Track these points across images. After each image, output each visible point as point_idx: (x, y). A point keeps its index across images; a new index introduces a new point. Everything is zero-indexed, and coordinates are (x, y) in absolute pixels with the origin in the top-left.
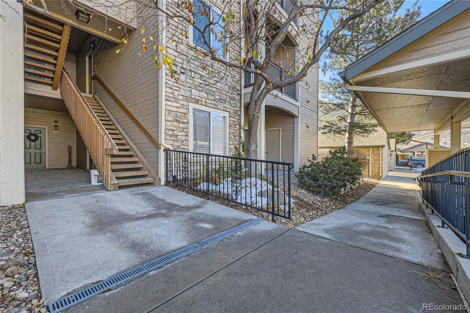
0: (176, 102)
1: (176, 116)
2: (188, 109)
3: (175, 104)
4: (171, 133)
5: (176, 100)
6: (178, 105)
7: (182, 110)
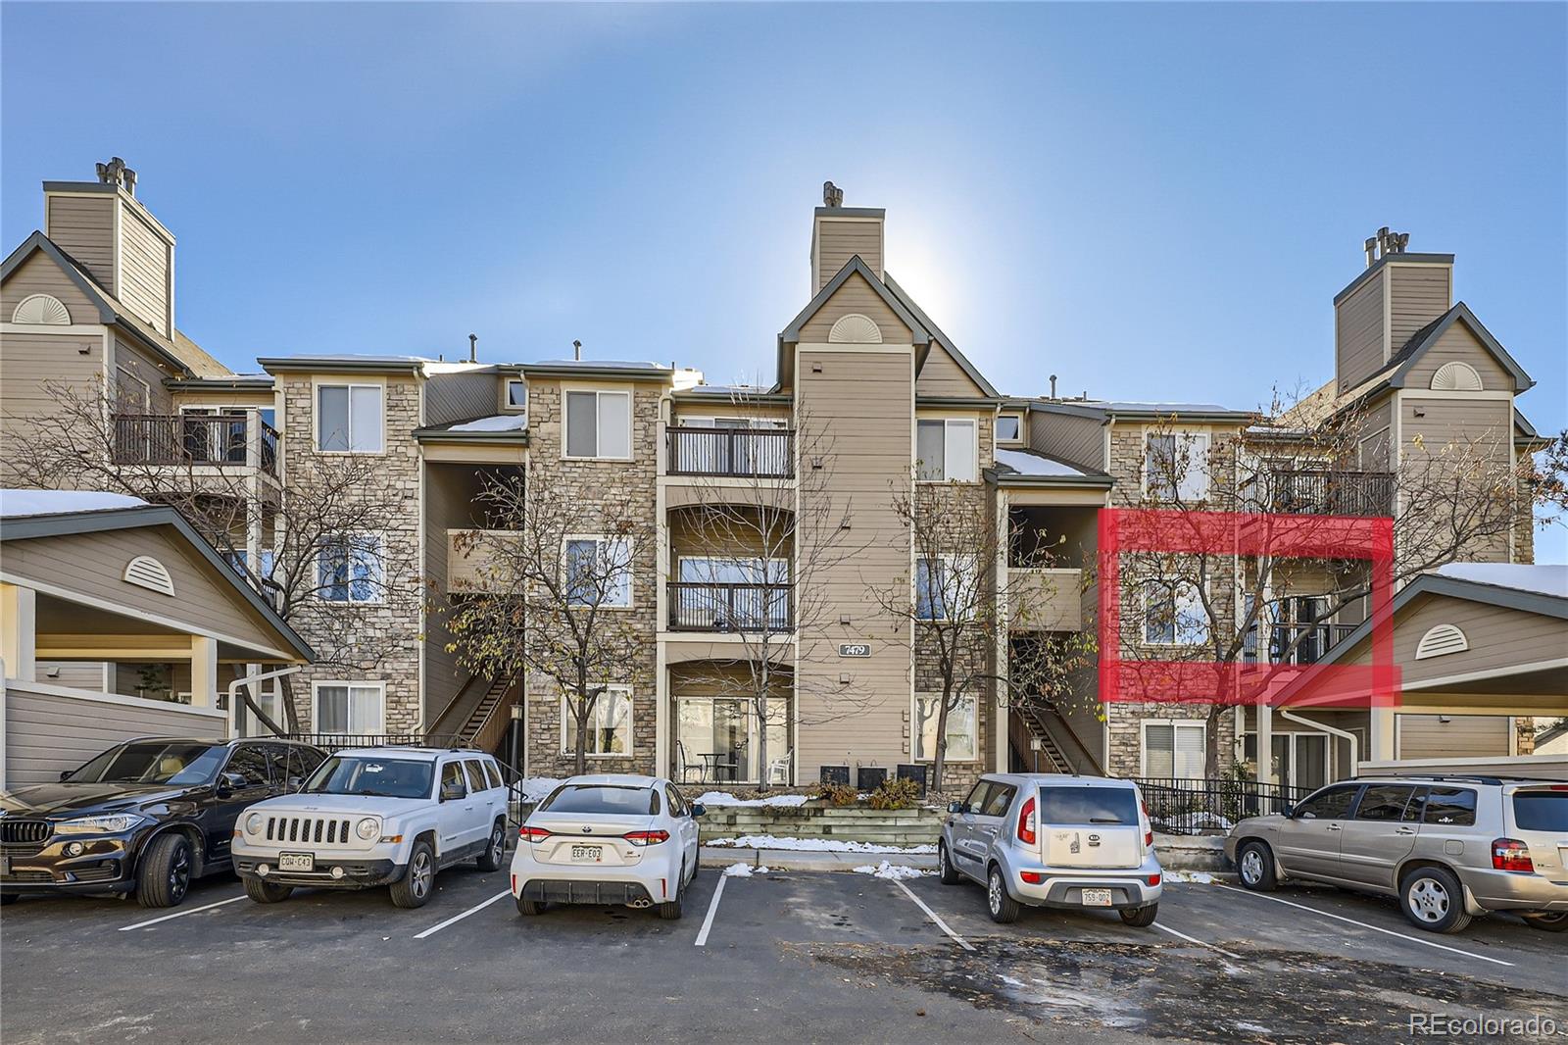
0: (1124, 722)
1: (1123, 738)
2: (1139, 728)
3: (1122, 725)
4: (1117, 759)
5: (1123, 720)
6: (1127, 725)
7: (1131, 731)
